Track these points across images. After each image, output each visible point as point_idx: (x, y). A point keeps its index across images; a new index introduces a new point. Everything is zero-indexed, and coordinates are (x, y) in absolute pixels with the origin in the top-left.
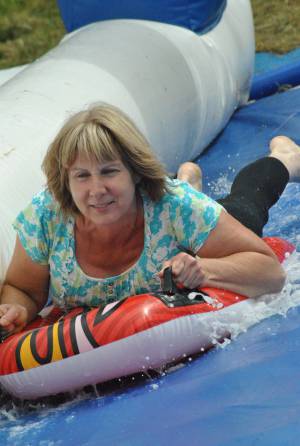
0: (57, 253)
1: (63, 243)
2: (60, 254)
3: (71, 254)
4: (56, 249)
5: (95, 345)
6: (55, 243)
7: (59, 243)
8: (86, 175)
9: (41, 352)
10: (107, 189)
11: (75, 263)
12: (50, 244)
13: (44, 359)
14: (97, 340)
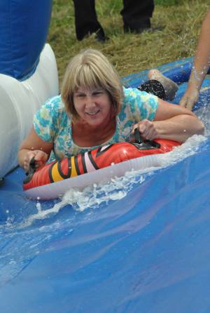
0: (61, 137)
1: (65, 130)
2: (63, 137)
3: (70, 137)
4: (61, 134)
5: (97, 168)
6: (60, 131)
7: (63, 130)
8: (83, 96)
9: (65, 172)
10: (96, 104)
11: (72, 142)
12: (57, 130)
13: (66, 176)
14: (98, 166)
